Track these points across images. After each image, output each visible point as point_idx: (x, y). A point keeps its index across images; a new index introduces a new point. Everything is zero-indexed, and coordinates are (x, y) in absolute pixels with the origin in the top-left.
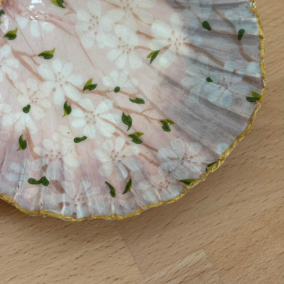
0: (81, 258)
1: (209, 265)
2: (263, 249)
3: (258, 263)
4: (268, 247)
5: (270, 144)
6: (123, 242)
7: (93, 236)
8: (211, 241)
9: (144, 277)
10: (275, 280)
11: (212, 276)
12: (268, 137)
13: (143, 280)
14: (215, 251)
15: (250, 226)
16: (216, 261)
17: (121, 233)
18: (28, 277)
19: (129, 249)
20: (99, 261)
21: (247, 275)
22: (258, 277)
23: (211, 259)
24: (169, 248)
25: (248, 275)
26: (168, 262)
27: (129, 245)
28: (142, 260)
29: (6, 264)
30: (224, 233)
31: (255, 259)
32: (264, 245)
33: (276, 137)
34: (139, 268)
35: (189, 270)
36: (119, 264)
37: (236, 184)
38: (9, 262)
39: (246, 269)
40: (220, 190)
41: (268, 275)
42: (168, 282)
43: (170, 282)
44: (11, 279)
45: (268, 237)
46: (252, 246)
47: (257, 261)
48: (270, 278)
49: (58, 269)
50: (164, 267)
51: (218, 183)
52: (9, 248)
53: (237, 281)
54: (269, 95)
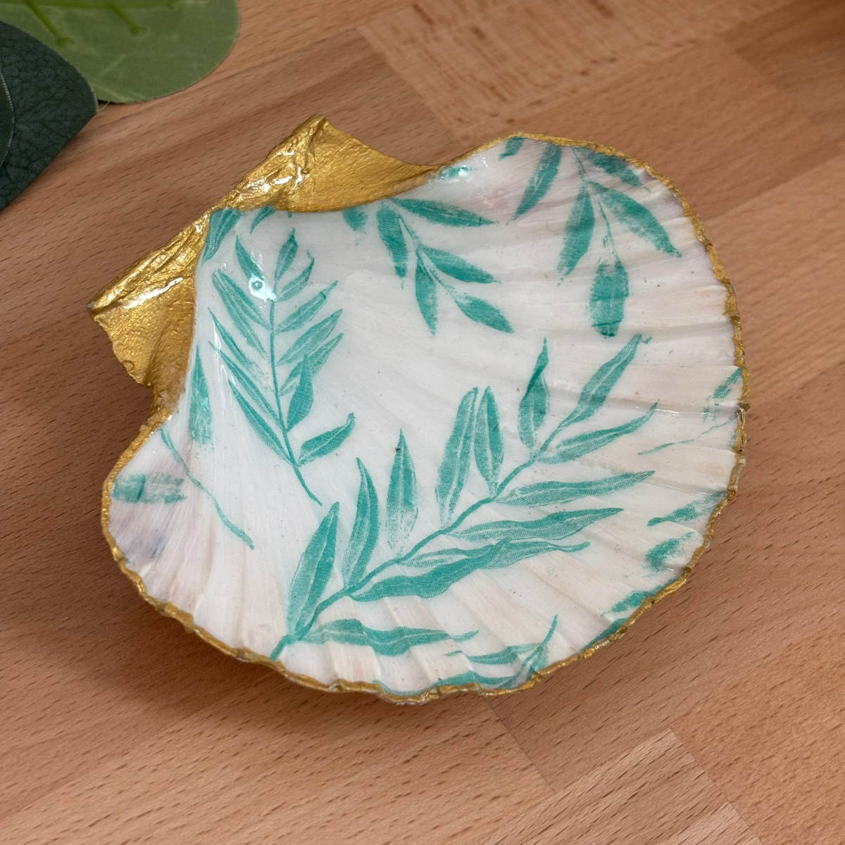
0: (415, 760)
1: (688, 760)
2: (797, 721)
3: (789, 749)
4: (807, 716)
5: (780, 520)
6: (499, 725)
7: (436, 716)
8: (684, 713)
9: (553, 790)
10: (831, 780)
11: (697, 781)
12: (773, 506)
13: (551, 796)
14: (696, 731)
15: (762, 679)
16: (702, 749)
17: (494, 706)
18: (310, 805)
19: (515, 738)
20: (454, 764)
21: (769, 773)
22: (794, 777)
23: (690, 747)
24: (599, 731)
25: (773, 774)
26: (599, 758)
27: (514, 731)
28: (545, 757)
29: (259, 781)
30: (710, 694)
31: (782, 742)
32: (796, 712)
33: (791, 507)
34: (540, 773)
35: (645, 772)
36: (497, 767)
37: (721, 600)
38: (265, 777)
39: (765, 761)
40: (690, 612)
41: (813, 771)
42: (607, 795)
43: (609, 796)
44: (274, 810)
45: (802, 699)
46: (772, 716)
47: (788, 746)
48: (820, 776)
49: (371, 785)
50: (594, 768)
51: (684, 599)
52: (261, 750)
53: (751, 787)
54: (763, 429)
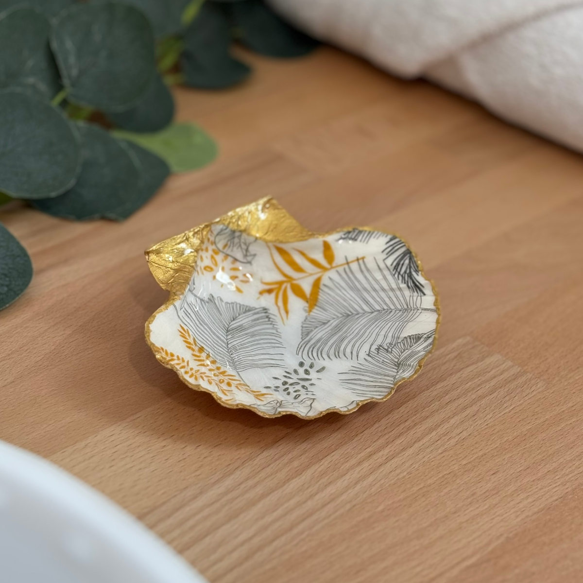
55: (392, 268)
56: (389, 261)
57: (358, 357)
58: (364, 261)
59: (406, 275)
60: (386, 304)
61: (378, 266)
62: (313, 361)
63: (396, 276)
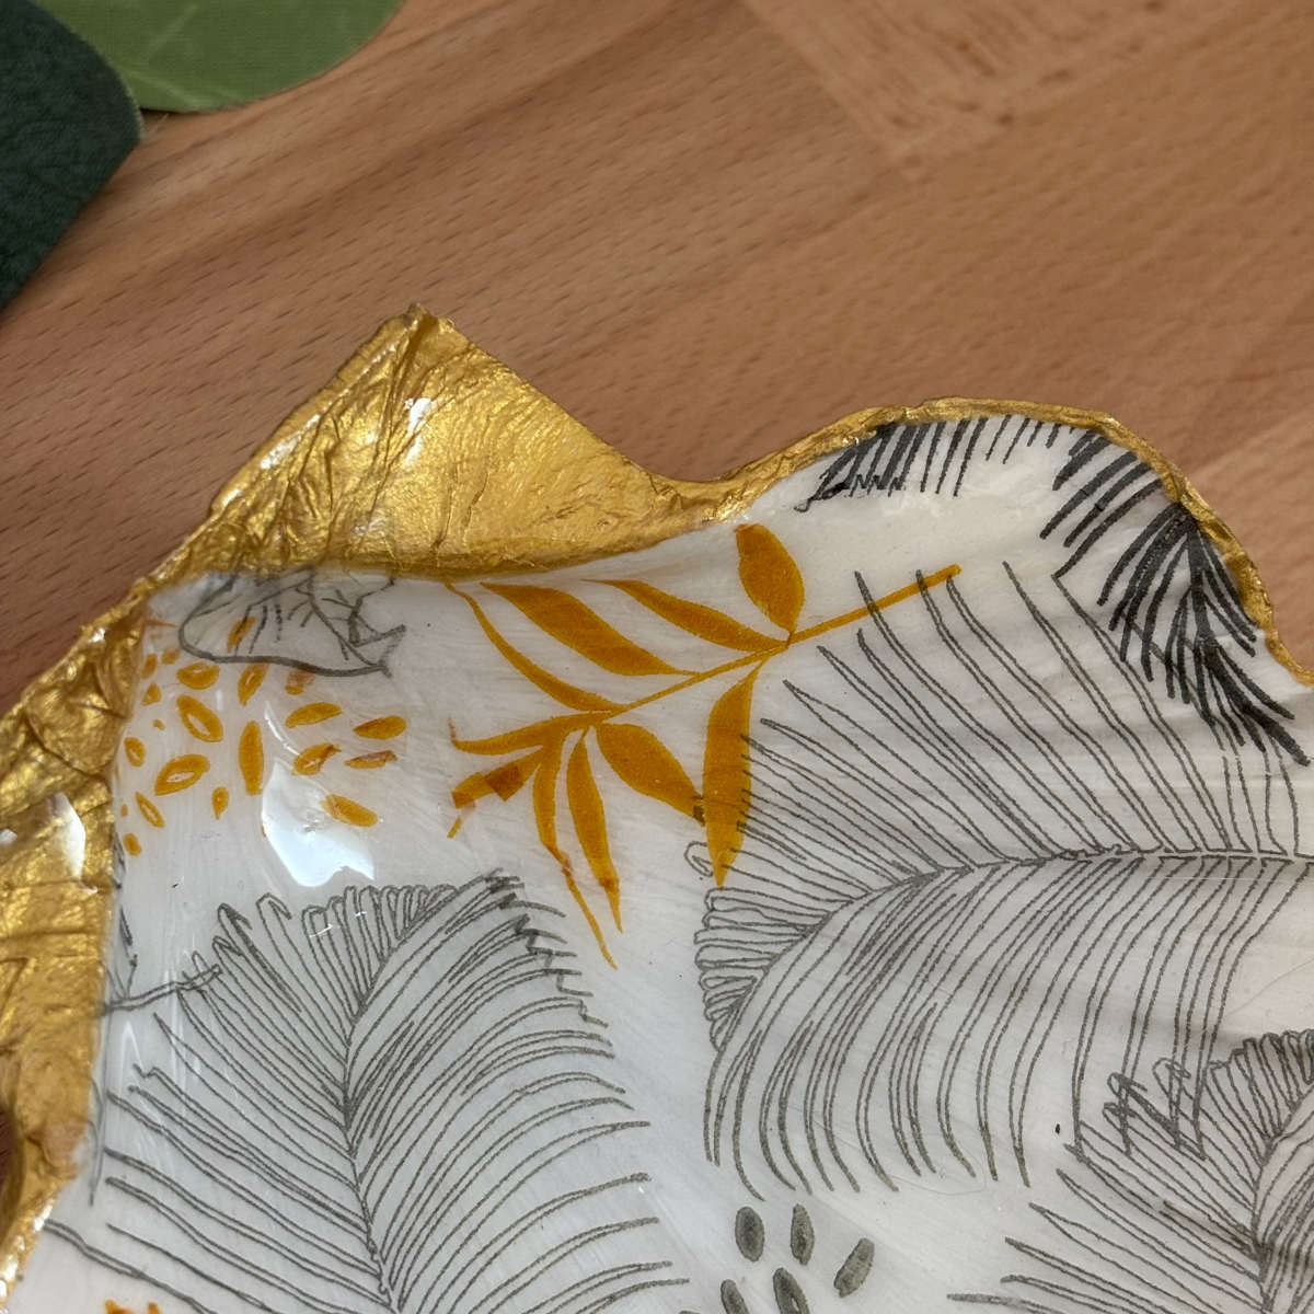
55: (1104, 615)
56: (1087, 582)
57: (1021, 1161)
58: (952, 591)
59: (1188, 653)
60: (1103, 815)
61: (1033, 610)
62: (799, 1197)
63: (1134, 654)
